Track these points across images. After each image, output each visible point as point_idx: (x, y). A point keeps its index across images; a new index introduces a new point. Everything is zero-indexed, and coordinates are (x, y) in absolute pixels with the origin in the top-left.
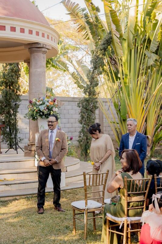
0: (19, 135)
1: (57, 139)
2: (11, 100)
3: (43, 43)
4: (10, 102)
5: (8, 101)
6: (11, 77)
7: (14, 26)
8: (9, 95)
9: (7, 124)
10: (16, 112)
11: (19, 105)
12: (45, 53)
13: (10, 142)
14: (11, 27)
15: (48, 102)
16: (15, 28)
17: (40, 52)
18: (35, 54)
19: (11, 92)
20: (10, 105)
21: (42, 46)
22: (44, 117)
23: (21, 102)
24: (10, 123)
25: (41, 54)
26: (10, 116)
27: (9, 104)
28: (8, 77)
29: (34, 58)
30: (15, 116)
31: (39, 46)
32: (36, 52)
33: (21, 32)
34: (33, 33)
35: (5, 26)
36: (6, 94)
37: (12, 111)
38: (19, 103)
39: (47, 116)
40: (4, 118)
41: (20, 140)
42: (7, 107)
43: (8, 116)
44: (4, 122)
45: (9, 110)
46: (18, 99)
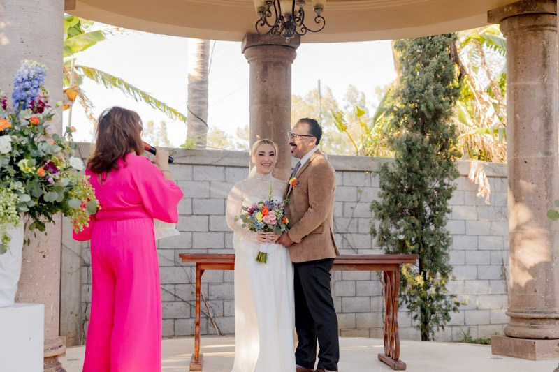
0: (450, 287)
2: (425, 172)
4: (422, 176)
5: (416, 173)
8: (419, 154)
9: (413, 252)
10: (444, 210)
11: (451, 190)
13: (423, 310)
19: (426, 145)
20: (421, 186)
23: (456, 181)
24: (425, 245)
26: (423, 224)
27: (420, 183)
30: (440, 223)
36: (410, 151)
37: (427, 208)
38: (452, 183)
40: (402, 229)
41: (458, 304)
42: (412, 195)
43: (418, 223)
44: (402, 243)
45: (420, 205)
46: (448, 168)
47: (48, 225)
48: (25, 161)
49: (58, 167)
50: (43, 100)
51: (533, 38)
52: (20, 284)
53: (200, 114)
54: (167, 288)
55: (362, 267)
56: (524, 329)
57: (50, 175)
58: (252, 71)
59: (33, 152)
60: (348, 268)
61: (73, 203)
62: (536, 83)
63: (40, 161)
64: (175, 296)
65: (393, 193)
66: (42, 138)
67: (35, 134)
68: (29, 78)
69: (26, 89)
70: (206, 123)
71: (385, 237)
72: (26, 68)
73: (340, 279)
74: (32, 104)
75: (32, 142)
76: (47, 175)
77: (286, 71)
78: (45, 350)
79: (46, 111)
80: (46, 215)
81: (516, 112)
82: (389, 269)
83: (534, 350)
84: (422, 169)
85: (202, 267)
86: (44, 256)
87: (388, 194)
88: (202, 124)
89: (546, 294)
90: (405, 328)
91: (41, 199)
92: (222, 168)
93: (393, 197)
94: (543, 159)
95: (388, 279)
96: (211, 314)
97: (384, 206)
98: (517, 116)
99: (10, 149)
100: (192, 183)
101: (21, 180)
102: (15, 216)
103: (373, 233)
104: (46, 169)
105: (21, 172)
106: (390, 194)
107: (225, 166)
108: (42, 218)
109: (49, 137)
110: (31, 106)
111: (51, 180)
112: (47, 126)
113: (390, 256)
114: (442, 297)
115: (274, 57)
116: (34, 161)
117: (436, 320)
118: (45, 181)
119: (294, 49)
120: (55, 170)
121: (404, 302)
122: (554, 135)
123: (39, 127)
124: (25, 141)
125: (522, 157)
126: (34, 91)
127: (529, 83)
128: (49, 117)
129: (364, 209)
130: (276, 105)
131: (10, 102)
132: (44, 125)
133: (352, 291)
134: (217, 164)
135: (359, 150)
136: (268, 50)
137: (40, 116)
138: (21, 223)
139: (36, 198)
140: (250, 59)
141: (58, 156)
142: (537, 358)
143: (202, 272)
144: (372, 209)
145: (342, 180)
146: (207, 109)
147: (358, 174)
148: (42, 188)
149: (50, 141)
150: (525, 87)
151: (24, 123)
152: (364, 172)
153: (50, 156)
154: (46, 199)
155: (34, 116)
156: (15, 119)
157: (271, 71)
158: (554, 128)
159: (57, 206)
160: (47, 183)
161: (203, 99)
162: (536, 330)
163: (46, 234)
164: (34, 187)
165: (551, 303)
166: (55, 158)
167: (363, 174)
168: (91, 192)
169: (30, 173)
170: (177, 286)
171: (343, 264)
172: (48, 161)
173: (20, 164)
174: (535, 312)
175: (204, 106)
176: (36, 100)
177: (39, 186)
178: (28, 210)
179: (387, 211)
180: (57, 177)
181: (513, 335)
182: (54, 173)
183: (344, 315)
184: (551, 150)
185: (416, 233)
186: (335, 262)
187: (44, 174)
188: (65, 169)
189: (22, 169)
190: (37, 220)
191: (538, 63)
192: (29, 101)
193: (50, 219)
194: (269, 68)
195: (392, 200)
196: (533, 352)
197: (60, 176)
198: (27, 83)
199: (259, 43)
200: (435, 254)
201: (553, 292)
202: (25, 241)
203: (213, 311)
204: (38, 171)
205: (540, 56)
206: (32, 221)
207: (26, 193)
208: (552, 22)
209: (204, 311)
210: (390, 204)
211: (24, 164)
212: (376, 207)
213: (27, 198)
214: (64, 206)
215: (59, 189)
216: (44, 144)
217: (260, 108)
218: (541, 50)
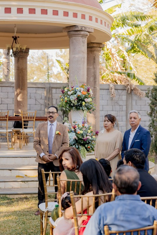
1: (58, 132)
3: (82, 25)
7: (46, 9)
12: (85, 36)
14: (42, 10)
15: (80, 91)
16: (47, 10)
17: (78, 36)
18: (73, 38)
21: (80, 29)
22: (74, 108)
25: (80, 37)
29: (72, 43)
31: (77, 29)
32: (74, 36)
33: (54, 14)
34: (69, 15)
35: (35, 9)
39: (78, 107)
51: (91, 54)
53: (7, 67)
62: (92, 67)
77: (25, 60)
88: (8, 70)
100: (2, 93)
107: (13, 87)
119: (28, 52)
122: (97, 82)
127: (90, 67)
130: (22, 71)
134: (10, 86)
157: (20, 60)
161: (8, 61)
175: (9, 64)
184: (96, 86)
191: (92, 61)
208: (96, 49)
217: (17, 72)
218: (93, 57)
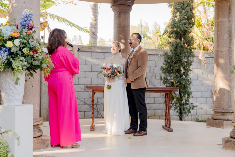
0: (191, 100)
2: (182, 55)
4: (180, 57)
5: (178, 56)
6: (183, 25)
8: (179, 48)
9: (177, 86)
10: (188, 70)
11: (191, 62)
13: (180, 109)
19: (182, 45)
20: (180, 61)
23: (194, 58)
24: (181, 84)
26: (180, 75)
27: (180, 59)
28: (180, 25)
30: (187, 75)
36: (176, 47)
37: (182, 69)
38: (192, 59)
40: (172, 78)
41: (194, 106)
42: (176, 64)
43: (178, 75)
44: (172, 83)
45: (180, 68)
46: (190, 53)
47: (35, 74)
48: (25, 49)
49: (38, 52)
50: (32, 25)
51: (225, 2)
52: (24, 97)
53: (94, 32)
54: (82, 99)
55: (156, 92)
56: (219, 116)
57: (35, 54)
58: (115, 15)
59: (29, 46)
60: (151, 92)
61: (44, 66)
62: (226, 20)
63: (31, 49)
64: (85, 103)
65: (169, 64)
66: (32, 40)
67: (29, 39)
68: (26, 16)
69: (26, 21)
70: (97, 36)
71: (166, 81)
72: (25, 12)
73: (148, 97)
74: (28, 27)
75: (28, 42)
76: (34, 54)
77: (128, 15)
78: (34, 122)
79: (33, 29)
80: (34, 70)
81: (218, 32)
82: (167, 93)
83: (223, 124)
84: (180, 54)
85: (95, 91)
86: (33, 86)
87: (167, 64)
88: (95, 36)
89: (228, 103)
90: (173, 116)
91: (31, 64)
92: (103, 53)
93: (169, 65)
94: (228, 50)
95: (167, 96)
96: (99, 110)
97: (166, 68)
98: (218, 33)
99: (19, 44)
100: (91, 59)
101: (24, 56)
102: (21, 70)
103: (161, 79)
104: (33, 52)
105: (24, 53)
106: (168, 64)
107: (104, 53)
108: (32, 72)
109: (35, 40)
110: (27, 27)
111: (35, 56)
112: (34, 35)
113: (168, 88)
114: (188, 104)
115: (123, 9)
116: (29, 49)
117: (185, 113)
118: (33, 57)
119: (131, 6)
120: (37, 53)
121: (173, 106)
122: (233, 41)
123: (31, 36)
124: (25, 41)
125: (220, 49)
126: (28, 22)
127: (223, 20)
128: (35, 32)
129: (158, 70)
130: (124, 29)
131: (19, 26)
132: (32, 35)
133: (153, 101)
134: (101, 52)
135: (157, 46)
136: (121, 7)
137: (31, 31)
138: (24, 73)
139: (29, 63)
140: (114, 10)
141: (38, 47)
142: (224, 127)
143: (95, 93)
144: (161, 69)
145: (150, 58)
146: (97, 30)
147: (156, 56)
148: (32, 60)
149: (35, 42)
150: (222, 22)
151: (25, 34)
152: (158, 55)
153: (35, 47)
154: (33, 64)
155: (29, 31)
156: (21, 33)
158: (233, 38)
159: (38, 66)
160: (34, 58)
161: (96, 27)
162: (224, 117)
163: (34, 78)
164: (29, 59)
165: (230, 106)
166: (36, 48)
167: (158, 56)
168: (51, 61)
169: (27, 54)
170: (86, 99)
171: (149, 91)
172: (34, 49)
173: (23, 50)
174: (224, 110)
175: (96, 29)
176: (30, 25)
177: (31, 59)
178: (26, 68)
179: (167, 70)
180: (38, 55)
181: (215, 118)
182: (36, 54)
183: (150, 111)
184: (231, 46)
185: (178, 79)
186: (147, 90)
187: (32, 54)
188: (40, 52)
189: (24, 52)
190: (30, 72)
191: (227, 12)
192: (27, 25)
193: (35, 72)
194: (121, 14)
195: (169, 66)
196: (223, 125)
197: (39, 55)
198: (26, 18)
199: (117, 4)
200: (185, 87)
201: (231, 102)
202: (25, 80)
203: (99, 108)
204: (30, 53)
205: (228, 9)
206: (28, 72)
207: (25, 61)
209: (96, 109)
210: (168, 68)
211: (25, 50)
212: (162, 69)
213: (26, 63)
214: (40, 67)
215: (38, 60)
216: (32, 42)
217: (118, 30)
218: (229, 7)
